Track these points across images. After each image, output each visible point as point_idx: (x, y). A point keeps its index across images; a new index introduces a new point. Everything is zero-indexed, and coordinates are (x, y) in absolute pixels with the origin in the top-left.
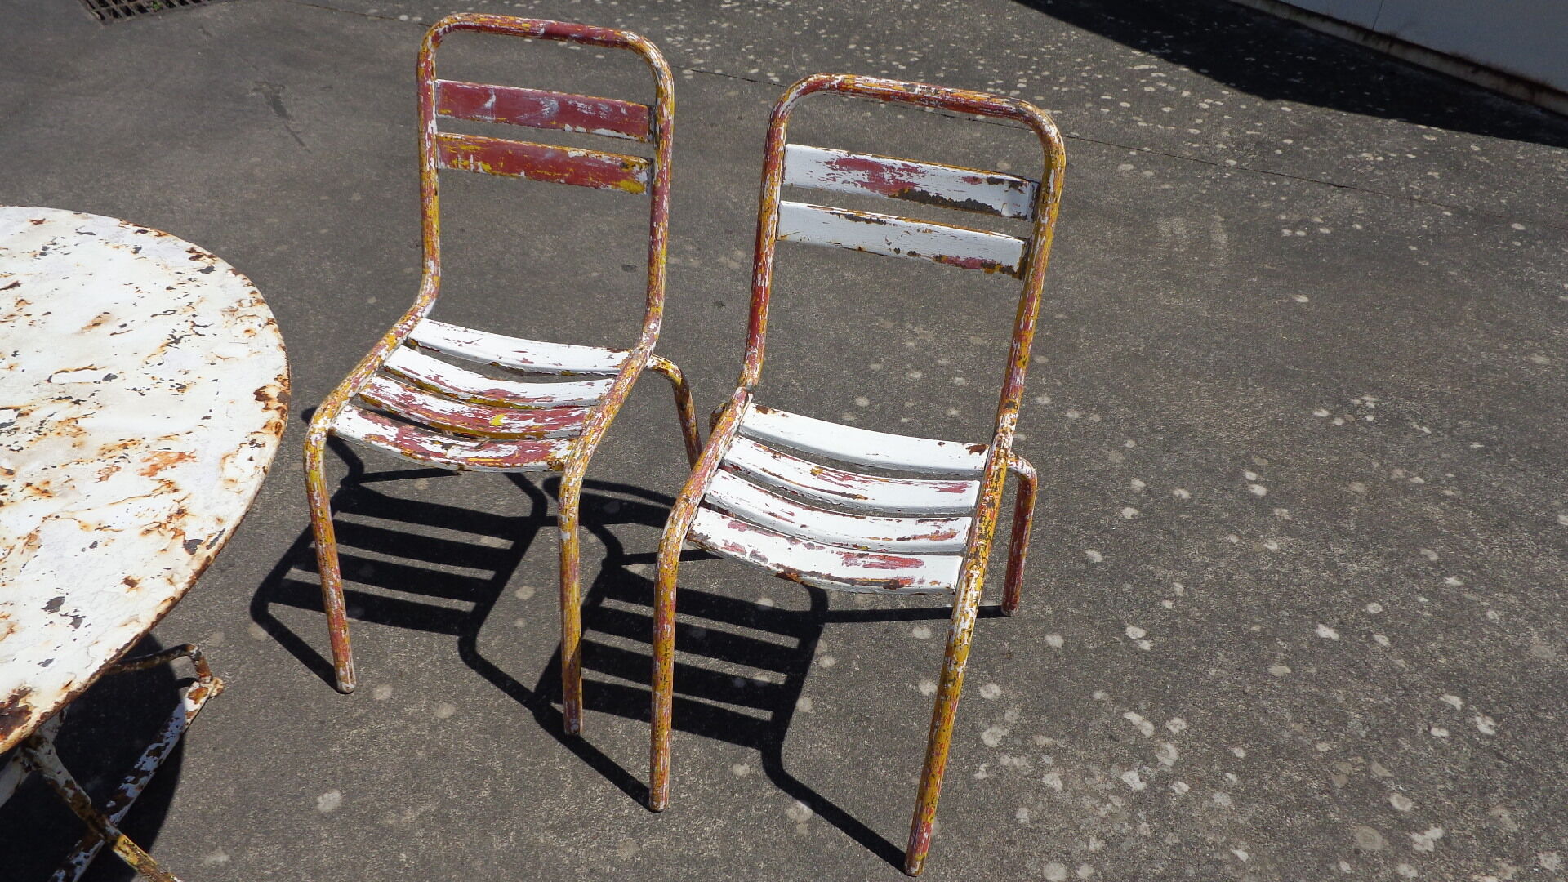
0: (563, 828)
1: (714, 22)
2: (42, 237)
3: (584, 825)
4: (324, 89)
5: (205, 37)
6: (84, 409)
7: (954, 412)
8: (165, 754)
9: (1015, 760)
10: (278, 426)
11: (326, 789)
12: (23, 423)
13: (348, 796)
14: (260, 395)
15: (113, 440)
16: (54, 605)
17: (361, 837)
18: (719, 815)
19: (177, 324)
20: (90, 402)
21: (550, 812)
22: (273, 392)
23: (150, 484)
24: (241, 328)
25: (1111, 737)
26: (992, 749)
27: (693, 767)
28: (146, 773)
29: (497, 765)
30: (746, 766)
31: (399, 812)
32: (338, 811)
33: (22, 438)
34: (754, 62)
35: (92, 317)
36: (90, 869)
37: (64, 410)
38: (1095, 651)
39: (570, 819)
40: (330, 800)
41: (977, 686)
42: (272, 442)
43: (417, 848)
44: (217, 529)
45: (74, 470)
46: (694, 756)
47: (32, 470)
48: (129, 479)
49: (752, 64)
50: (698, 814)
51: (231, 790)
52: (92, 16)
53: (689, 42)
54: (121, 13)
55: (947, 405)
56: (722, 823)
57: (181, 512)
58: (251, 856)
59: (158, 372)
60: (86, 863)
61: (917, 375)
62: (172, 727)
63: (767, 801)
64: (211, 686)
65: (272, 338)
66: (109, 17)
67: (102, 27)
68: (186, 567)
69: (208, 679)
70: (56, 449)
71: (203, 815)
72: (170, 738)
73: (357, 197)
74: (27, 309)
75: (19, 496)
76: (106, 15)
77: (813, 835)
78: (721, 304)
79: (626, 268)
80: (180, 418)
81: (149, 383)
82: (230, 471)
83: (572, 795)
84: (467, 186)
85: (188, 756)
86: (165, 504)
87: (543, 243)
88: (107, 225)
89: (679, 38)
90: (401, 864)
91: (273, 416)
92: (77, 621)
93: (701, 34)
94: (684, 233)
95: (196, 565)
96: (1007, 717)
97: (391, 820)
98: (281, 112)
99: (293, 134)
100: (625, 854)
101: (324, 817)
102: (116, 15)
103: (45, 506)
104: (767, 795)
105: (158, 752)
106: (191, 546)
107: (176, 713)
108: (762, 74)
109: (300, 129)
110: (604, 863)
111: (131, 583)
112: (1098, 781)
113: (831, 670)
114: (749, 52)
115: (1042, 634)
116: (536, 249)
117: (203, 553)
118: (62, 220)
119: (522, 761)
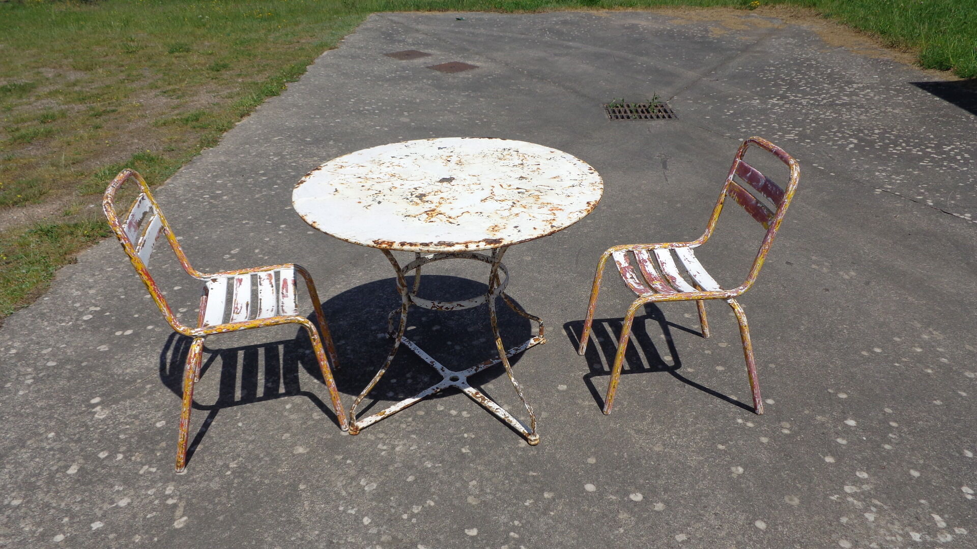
0: (639, 431)
1: (911, 170)
2: (552, 155)
3: (646, 434)
4: (688, 162)
5: (648, 132)
6: (542, 194)
7: (929, 371)
8: (519, 351)
9: (855, 502)
10: (589, 211)
11: (564, 384)
12: (526, 193)
13: (569, 389)
14: (588, 203)
15: (545, 201)
16: (516, 227)
17: (567, 401)
18: (702, 456)
19: (576, 183)
20: (544, 193)
21: (636, 425)
22: (592, 203)
23: (550, 212)
24: (593, 188)
25: (917, 518)
26: (846, 493)
27: (701, 437)
28: (511, 354)
29: (626, 403)
30: (724, 447)
31: (583, 400)
32: (563, 391)
33: (524, 196)
34: (922, 193)
35: (555, 176)
36: (483, 370)
37: (537, 193)
38: (936, 487)
39: (642, 430)
40: (562, 387)
41: (856, 470)
42: (585, 213)
43: (584, 413)
44: (561, 225)
45: (533, 205)
46: (704, 434)
47: (524, 202)
48: (545, 210)
49: (920, 194)
50: (693, 451)
51: (533, 371)
52: (607, 116)
53: (888, 177)
54: (619, 117)
55: (928, 367)
56: (701, 458)
57: (554, 220)
58: (530, 390)
59: (564, 191)
60: (483, 368)
61: (919, 350)
62: (524, 345)
63: (726, 461)
64: (541, 339)
65: (600, 192)
66: (613, 118)
67: (609, 121)
68: (549, 230)
69: (542, 336)
70: (531, 200)
71: (522, 373)
72: (522, 348)
73: (679, 205)
74: (539, 170)
75: (518, 206)
76: (613, 117)
77: (738, 480)
78: (827, 290)
79: (787, 263)
80: (565, 202)
81: (561, 193)
82: (571, 215)
83: (648, 424)
84: (731, 212)
85: (524, 357)
86: (552, 217)
87: (753, 243)
88: (570, 157)
89: (884, 174)
90: (576, 415)
91: (589, 208)
92: (519, 231)
93: (898, 174)
94: (827, 257)
95: (552, 230)
96: (864, 487)
97: (580, 401)
98: (665, 166)
99: (665, 176)
100: (656, 449)
101: (558, 391)
102: (617, 118)
103: (523, 209)
104: (727, 459)
105: (517, 350)
106: (552, 227)
107: (527, 342)
108: (924, 200)
109: (669, 175)
110: (647, 448)
111: (535, 228)
112: (896, 527)
113: (786, 435)
114: (923, 188)
115: (909, 468)
116: (748, 245)
117: (555, 229)
118: (558, 153)
119: (635, 407)
